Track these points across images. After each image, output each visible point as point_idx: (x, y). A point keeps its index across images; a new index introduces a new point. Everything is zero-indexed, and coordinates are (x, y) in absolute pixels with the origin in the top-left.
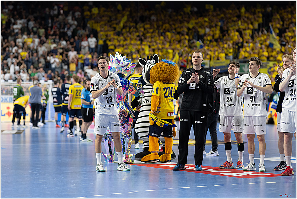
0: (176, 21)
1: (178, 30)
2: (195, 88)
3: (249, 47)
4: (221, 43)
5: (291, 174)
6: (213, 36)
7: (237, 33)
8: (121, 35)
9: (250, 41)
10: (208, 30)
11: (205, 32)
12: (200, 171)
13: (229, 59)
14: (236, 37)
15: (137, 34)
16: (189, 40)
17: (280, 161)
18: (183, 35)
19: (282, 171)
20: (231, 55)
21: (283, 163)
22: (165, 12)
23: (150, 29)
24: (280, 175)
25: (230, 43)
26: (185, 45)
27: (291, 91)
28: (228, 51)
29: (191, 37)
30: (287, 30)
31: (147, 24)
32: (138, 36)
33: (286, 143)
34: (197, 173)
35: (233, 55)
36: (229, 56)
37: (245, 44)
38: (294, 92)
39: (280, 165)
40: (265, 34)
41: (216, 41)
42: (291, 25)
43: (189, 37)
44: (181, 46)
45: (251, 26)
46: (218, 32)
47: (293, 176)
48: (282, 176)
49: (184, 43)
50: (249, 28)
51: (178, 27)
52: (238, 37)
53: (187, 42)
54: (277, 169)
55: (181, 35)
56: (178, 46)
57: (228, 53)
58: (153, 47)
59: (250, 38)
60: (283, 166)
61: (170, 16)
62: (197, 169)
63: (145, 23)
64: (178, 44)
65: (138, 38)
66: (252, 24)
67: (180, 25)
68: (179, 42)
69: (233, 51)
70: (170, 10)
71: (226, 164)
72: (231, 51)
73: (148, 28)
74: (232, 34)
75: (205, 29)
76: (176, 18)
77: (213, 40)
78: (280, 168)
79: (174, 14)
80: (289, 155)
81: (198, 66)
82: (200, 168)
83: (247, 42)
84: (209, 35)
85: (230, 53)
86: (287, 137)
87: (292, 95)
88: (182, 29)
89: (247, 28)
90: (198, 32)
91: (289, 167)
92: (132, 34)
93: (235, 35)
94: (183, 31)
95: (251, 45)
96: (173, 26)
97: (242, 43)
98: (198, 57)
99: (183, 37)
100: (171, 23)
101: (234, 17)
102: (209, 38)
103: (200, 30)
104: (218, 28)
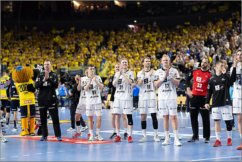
0: (45, 39)
1: (47, 46)
2: (47, 85)
3: (94, 58)
4: (76, 55)
5: (120, 141)
6: (71, 50)
7: (86, 49)
8: (7, 49)
9: (95, 53)
10: (67, 46)
11: (65, 47)
12: (61, 140)
13: (82, 66)
14: (86, 51)
15: (19, 48)
16: (55, 53)
17: (113, 132)
18: (50, 49)
19: (114, 139)
20: (83, 63)
21: (115, 134)
22: (38, 34)
23: (28, 45)
24: (113, 142)
25: (82, 55)
26: (52, 56)
27: (120, 86)
28: (80, 60)
29: (56, 51)
30: (119, 47)
31: (25, 41)
32: (19, 50)
33: (117, 121)
34: (59, 142)
35: (84, 63)
36: (81, 64)
37: (92, 56)
38: (122, 87)
39: (113, 135)
40: (105, 50)
41: (73, 53)
42: (121, 44)
43: (55, 51)
44: (49, 57)
45: (96, 44)
46: (74, 48)
47: (121, 142)
48: (114, 142)
49: (51, 55)
50: (94, 45)
51: (47, 44)
52: (87, 51)
53: (53, 54)
54: (111, 138)
55: (49, 49)
56: (47, 57)
57: (81, 61)
58: (30, 58)
59: (95, 52)
60: (115, 136)
61: (41, 36)
62: (59, 140)
63: (24, 41)
64: (47, 55)
65: (19, 51)
66: (96, 42)
67: (48, 43)
68: (48, 54)
69: (84, 61)
70: (41, 32)
71: (77, 135)
72: (83, 60)
73: (26, 44)
74: (83, 49)
75: (65, 45)
76: (45, 38)
77: (71, 53)
78: (113, 137)
79: (44, 35)
80: (119, 128)
81: (48, 71)
82: (61, 139)
83: (93, 55)
84: (68, 50)
85: (82, 62)
86: (117, 117)
87: (121, 89)
88: (50, 45)
89: (93, 45)
90: (61, 47)
91: (119, 136)
92: (15, 48)
93: (85, 50)
94: (51, 47)
95: (96, 56)
96: (44, 43)
97: (90, 55)
98: (48, 65)
99: (50, 51)
100: (42, 41)
101: (84, 38)
102: (68, 52)
103: (62, 46)
104: (74, 45)
